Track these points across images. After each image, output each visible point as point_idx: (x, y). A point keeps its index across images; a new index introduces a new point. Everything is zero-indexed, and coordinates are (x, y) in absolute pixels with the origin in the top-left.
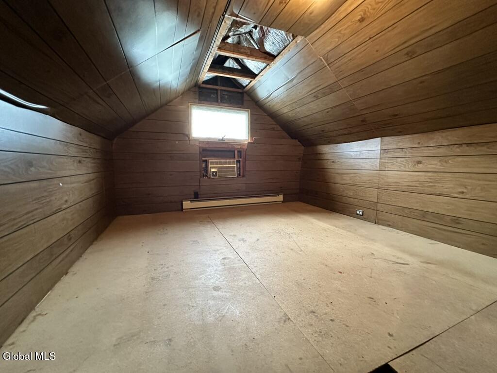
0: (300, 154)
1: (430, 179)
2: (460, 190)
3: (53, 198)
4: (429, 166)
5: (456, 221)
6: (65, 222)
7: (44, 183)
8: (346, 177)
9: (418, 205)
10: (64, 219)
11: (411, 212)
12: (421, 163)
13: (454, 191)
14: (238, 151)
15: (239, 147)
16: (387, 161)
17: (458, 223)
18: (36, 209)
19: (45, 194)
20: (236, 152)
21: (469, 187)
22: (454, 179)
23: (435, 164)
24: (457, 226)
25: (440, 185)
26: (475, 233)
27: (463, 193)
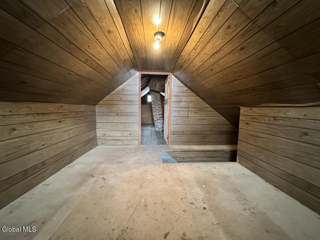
21: (46, 140)
22: (39, 137)
23: (27, 129)
24: (44, 167)
25: (32, 144)
26: (52, 165)
27: (44, 145)
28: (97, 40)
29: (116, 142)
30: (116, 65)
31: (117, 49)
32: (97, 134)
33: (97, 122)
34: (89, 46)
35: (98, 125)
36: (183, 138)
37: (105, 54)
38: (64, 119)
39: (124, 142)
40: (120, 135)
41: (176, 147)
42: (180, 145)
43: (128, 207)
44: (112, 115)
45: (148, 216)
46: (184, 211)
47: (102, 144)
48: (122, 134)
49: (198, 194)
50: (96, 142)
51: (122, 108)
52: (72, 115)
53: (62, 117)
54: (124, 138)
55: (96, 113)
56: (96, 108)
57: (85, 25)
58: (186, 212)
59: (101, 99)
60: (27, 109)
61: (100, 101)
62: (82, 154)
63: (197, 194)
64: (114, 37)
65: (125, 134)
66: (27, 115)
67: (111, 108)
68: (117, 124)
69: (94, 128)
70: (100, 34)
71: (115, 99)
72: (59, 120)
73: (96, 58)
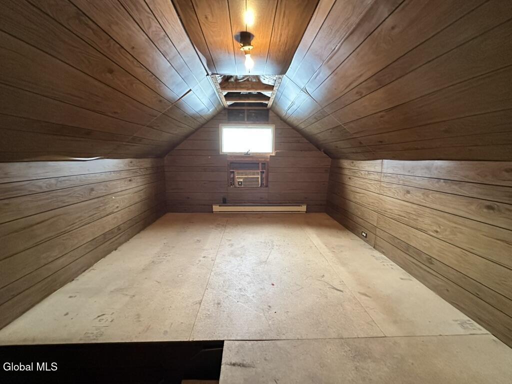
0: (328, 166)
1: (415, 211)
2: (435, 228)
3: (108, 206)
4: (415, 198)
5: (430, 260)
6: (116, 220)
7: (101, 199)
8: (358, 196)
9: (404, 236)
10: (115, 218)
11: (399, 242)
12: (409, 193)
13: (430, 228)
14: (262, 163)
15: (263, 160)
16: (385, 185)
17: (431, 263)
18: (96, 214)
19: (102, 205)
20: (260, 164)
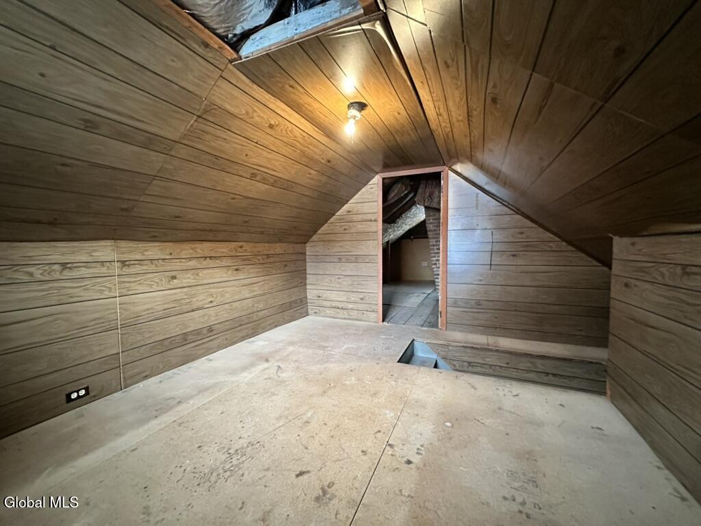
1: (186, 295)
2: (210, 300)
4: (184, 281)
5: (210, 329)
12: (176, 278)
13: (206, 302)
17: (212, 331)
21: (215, 296)
22: (204, 291)
23: (189, 278)
24: (211, 334)
25: (195, 299)
26: (222, 334)
27: (211, 302)
28: (256, 143)
29: (338, 313)
30: (313, 172)
31: (301, 147)
32: (308, 294)
33: (307, 272)
34: (246, 155)
35: (310, 279)
36: (480, 316)
37: (283, 160)
38: (244, 267)
39: (351, 314)
40: (344, 299)
41: (458, 336)
42: (471, 332)
43: (281, 416)
44: (332, 260)
45: (298, 438)
46: (363, 452)
47: (316, 313)
48: (347, 298)
49: (421, 434)
50: (305, 309)
51: (347, 247)
52: (259, 260)
53: (242, 263)
54: (350, 306)
55: (307, 257)
56: (307, 248)
57: (228, 130)
58: (365, 454)
59: (315, 232)
60: (191, 251)
61: (312, 236)
62: (276, 326)
63: (418, 433)
64: (286, 130)
65: (353, 299)
66: (190, 259)
67: (329, 248)
68: (339, 278)
69: (301, 283)
70: (258, 134)
71: (336, 231)
72: (236, 267)
73: (268, 168)
